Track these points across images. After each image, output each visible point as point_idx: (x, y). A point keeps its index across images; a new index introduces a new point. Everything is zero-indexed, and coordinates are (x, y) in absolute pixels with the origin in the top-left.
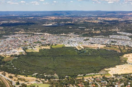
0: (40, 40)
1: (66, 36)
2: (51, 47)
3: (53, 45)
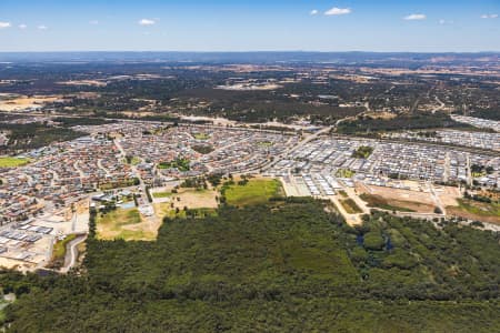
0: (188, 149)
1: (285, 129)
2: (223, 200)
3: (232, 183)
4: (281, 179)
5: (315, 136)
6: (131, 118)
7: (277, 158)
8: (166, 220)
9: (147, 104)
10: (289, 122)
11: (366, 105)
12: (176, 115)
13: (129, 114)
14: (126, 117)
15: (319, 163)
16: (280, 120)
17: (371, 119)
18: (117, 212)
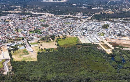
0: (39, 26)
1: (74, 18)
2: (58, 45)
3: (60, 38)
4: (78, 37)
5: (86, 20)
6: (13, 13)
7: (74, 29)
8: (39, 53)
9: (17, 8)
10: (75, 15)
11: (102, 8)
12: (30, 12)
13: (12, 12)
14: (11, 13)
15: (91, 30)
16: (72, 14)
17: (105, 14)
18: (18, 50)
